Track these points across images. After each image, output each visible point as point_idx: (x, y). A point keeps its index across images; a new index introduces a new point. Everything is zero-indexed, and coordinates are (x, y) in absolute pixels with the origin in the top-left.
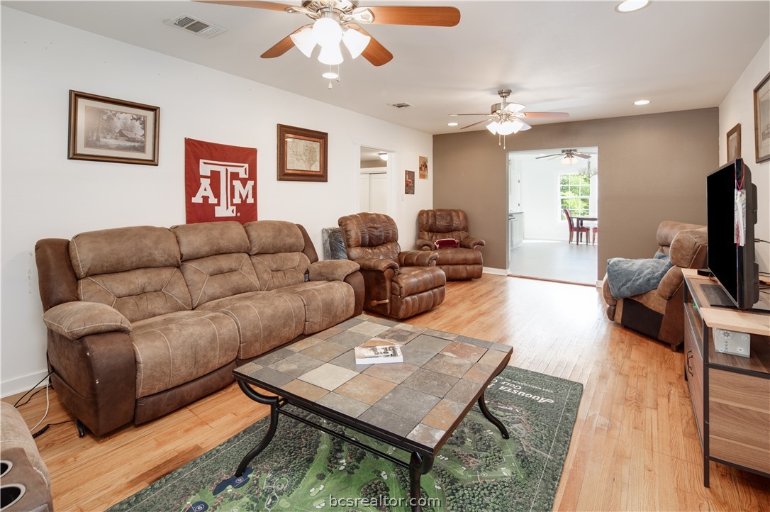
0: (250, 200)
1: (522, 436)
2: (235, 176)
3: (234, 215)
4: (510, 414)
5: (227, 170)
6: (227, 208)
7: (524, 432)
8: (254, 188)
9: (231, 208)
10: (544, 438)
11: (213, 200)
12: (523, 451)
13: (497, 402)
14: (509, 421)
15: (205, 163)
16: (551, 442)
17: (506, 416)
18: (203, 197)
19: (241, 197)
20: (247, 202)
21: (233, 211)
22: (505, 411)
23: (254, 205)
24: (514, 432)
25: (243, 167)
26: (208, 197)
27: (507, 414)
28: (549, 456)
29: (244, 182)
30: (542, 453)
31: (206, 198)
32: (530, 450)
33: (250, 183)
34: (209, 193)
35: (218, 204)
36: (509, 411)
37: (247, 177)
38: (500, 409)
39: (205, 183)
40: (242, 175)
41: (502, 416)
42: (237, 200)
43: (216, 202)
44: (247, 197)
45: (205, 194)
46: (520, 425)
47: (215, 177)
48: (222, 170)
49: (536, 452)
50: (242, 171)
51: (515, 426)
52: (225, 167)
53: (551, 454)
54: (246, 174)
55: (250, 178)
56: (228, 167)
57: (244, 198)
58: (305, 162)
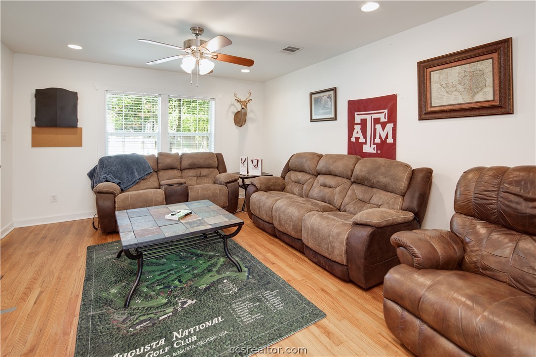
0: (390, 140)
1: (115, 314)
2: (377, 121)
3: (375, 152)
4: (135, 323)
5: (371, 117)
6: (371, 146)
7: (116, 317)
8: (394, 130)
9: (373, 146)
10: (99, 323)
11: (362, 140)
12: (110, 306)
13: (154, 324)
14: (132, 317)
15: (358, 114)
16: (92, 324)
17: (137, 319)
18: (355, 138)
19: (380, 137)
20: (387, 142)
21: (374, 149)
22: (141, 322)
23: (394, 145)
24: (123, 312)
25: (383, 112)
26: (359, 138)
27: (138, 321)
28: (91, 313)
29: (384, 125)
30: (96, 313)
31: (357, 139)
32: (105, 309)
33: (390, 126)
34: (360, 135)
35: (365, 143)
36: (138, 324)
37: (386, 120)
38: (145, 321)
39: (358, 128)
40: (383, 120)
41: (140, 316)
42: (378, 140)
43: (364, 141)
44: (387, 137)
45: (357, 135)
46: (121, 319)
47: (364, 123)
48: (368, 117)
49: (101, 310)
50: (383, 116)
51: (125, 316)
52: (370, 115)
53: (90, 316)
54: (385, 118)
55: (389, 122)
56: (372, 115)
57: (383, 138)
58: (461, 93)
